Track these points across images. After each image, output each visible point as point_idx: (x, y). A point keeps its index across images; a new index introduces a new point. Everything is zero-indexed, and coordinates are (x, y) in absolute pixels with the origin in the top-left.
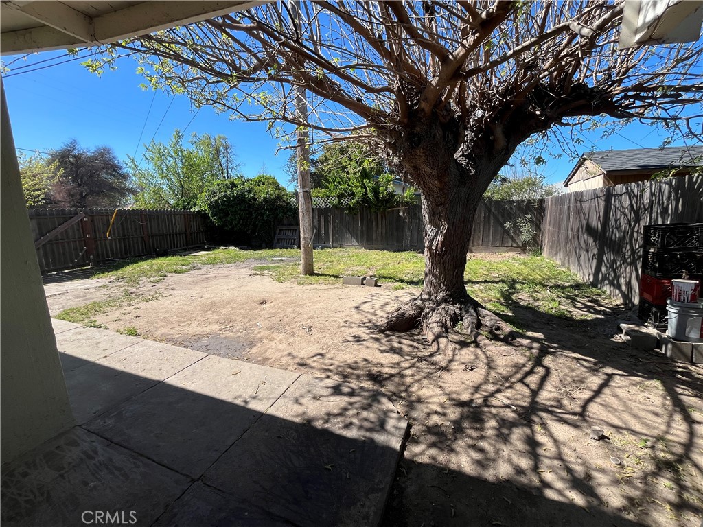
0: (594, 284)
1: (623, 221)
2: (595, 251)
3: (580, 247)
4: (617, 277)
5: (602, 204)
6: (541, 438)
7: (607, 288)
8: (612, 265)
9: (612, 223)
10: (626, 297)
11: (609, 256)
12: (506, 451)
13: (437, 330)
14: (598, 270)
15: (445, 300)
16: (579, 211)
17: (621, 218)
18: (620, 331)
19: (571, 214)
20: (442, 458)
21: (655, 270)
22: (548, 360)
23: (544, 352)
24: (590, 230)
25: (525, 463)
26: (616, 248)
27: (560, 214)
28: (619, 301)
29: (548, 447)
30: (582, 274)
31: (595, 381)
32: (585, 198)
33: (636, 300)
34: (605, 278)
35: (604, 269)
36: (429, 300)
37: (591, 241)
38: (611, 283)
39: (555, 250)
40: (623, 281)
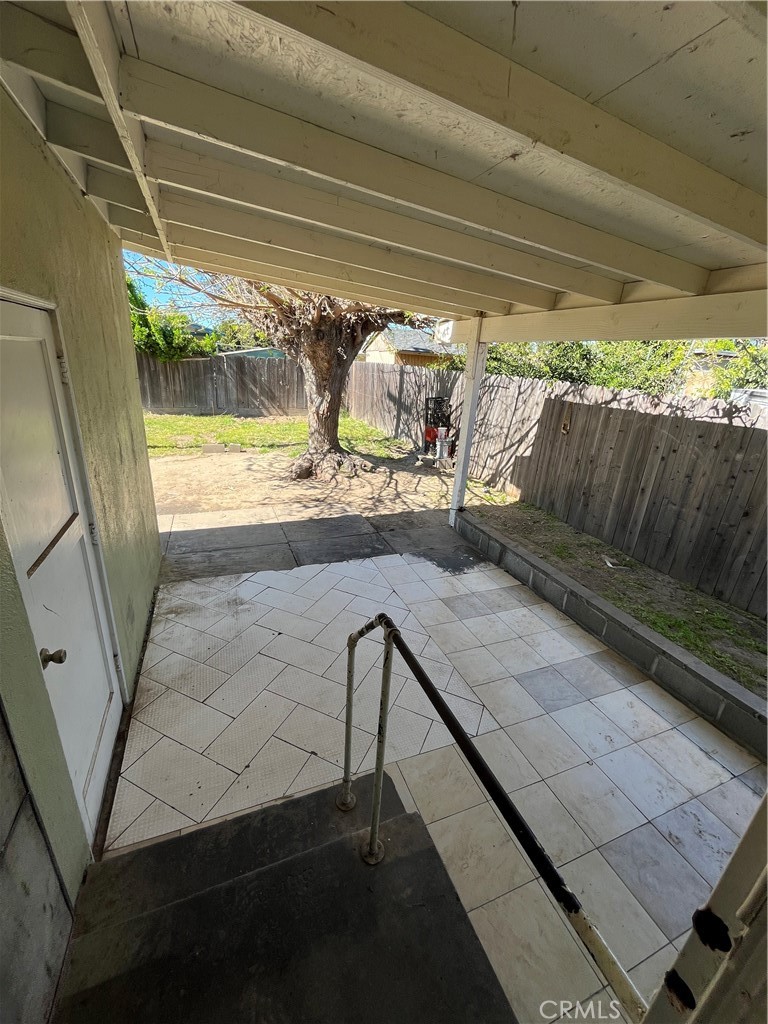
0: (395, 437)
1: (411, 392)
2: (395, 413)
3: (384, 410)
4: (409, 430)
5: (398, 377)
6: (405, 500)
7: (404, 439)
8: (406, 423)
9: (405, 392)
10: (415, 443)
11: (404, 416)
12: (397, 506)
13: (332, 472)
14: (398, 426)
15: (329, 451)
16: (381, 380)
17: (410, 388)
18: (418, 459)
19: (375, 381)
20: (377, 513)
21: (431, 423)
22: (394, 476)
23: (392, 473)
24: (390, 396)
25: (405, 507)
26: (408, 411)
27: (365, 380)
28: (412, 446)
29: (409, 502)
30: (389, 431)
31: (416, 480)
32: (386, 370)
33: (420, 444)
34: (402, 432)
35: (401, 425)
36: (316, 453)
37: (392, 405)
38: (407, 435)
39: (361, 414)
40: (413, 432)
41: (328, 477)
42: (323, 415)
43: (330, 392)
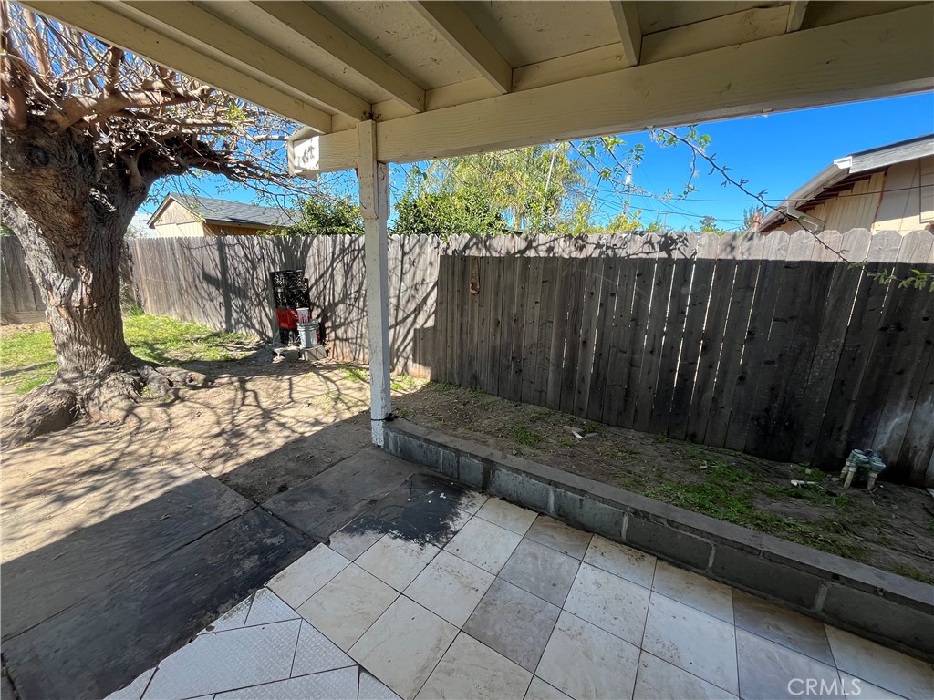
0: (229, 330)
1: (242, 269)
2: (221, 299)
3: (202, 298)
4: (249, 318)
5: (216, 253)
6: (283, 421)
7: (242, 331)
8: (241, 309)
9: (231, 271)
10: (261, 334)
11: (236, 302)
12: (272, 436)
13: (124, 404)
14: (229, 315)
15: (111, 370)
16: (189, 260)
17: (238, 265)
18: (275, 354)
19: (179, 262)
20: (241, 460)
21: (284, 304)
22: (249, 386)
23: (243, 382)
24: (208, 279)
25: (286, 433)
26: (242, 293)
27: (161, 262)
28: (258, 338)
29: (290, 422)
30: (214, 323)
31: (285, 385)
32: (193, 245)
33: (270, 334)
34: (238, 322)
35: (234, 314)
36: (82, 377)
37: (213, 289)
38: (246, 325)
39: (164, 302)
40: (255, 321)
41: (117, 415)
42: (81, 307)
43: (91, 267)
